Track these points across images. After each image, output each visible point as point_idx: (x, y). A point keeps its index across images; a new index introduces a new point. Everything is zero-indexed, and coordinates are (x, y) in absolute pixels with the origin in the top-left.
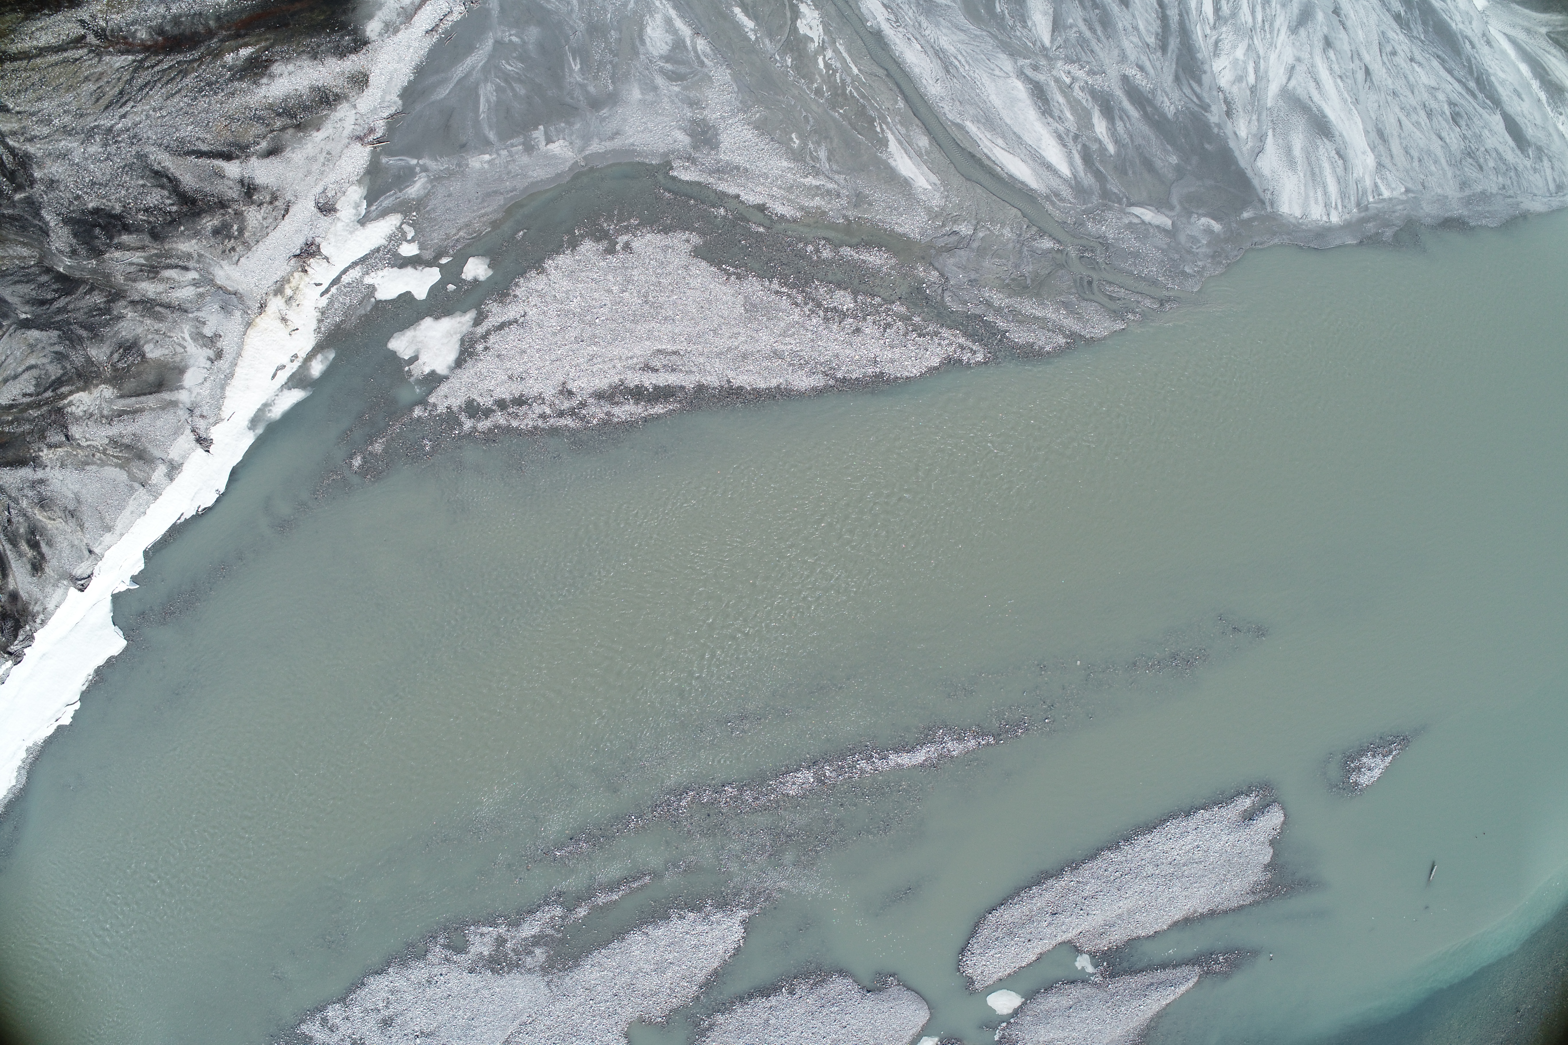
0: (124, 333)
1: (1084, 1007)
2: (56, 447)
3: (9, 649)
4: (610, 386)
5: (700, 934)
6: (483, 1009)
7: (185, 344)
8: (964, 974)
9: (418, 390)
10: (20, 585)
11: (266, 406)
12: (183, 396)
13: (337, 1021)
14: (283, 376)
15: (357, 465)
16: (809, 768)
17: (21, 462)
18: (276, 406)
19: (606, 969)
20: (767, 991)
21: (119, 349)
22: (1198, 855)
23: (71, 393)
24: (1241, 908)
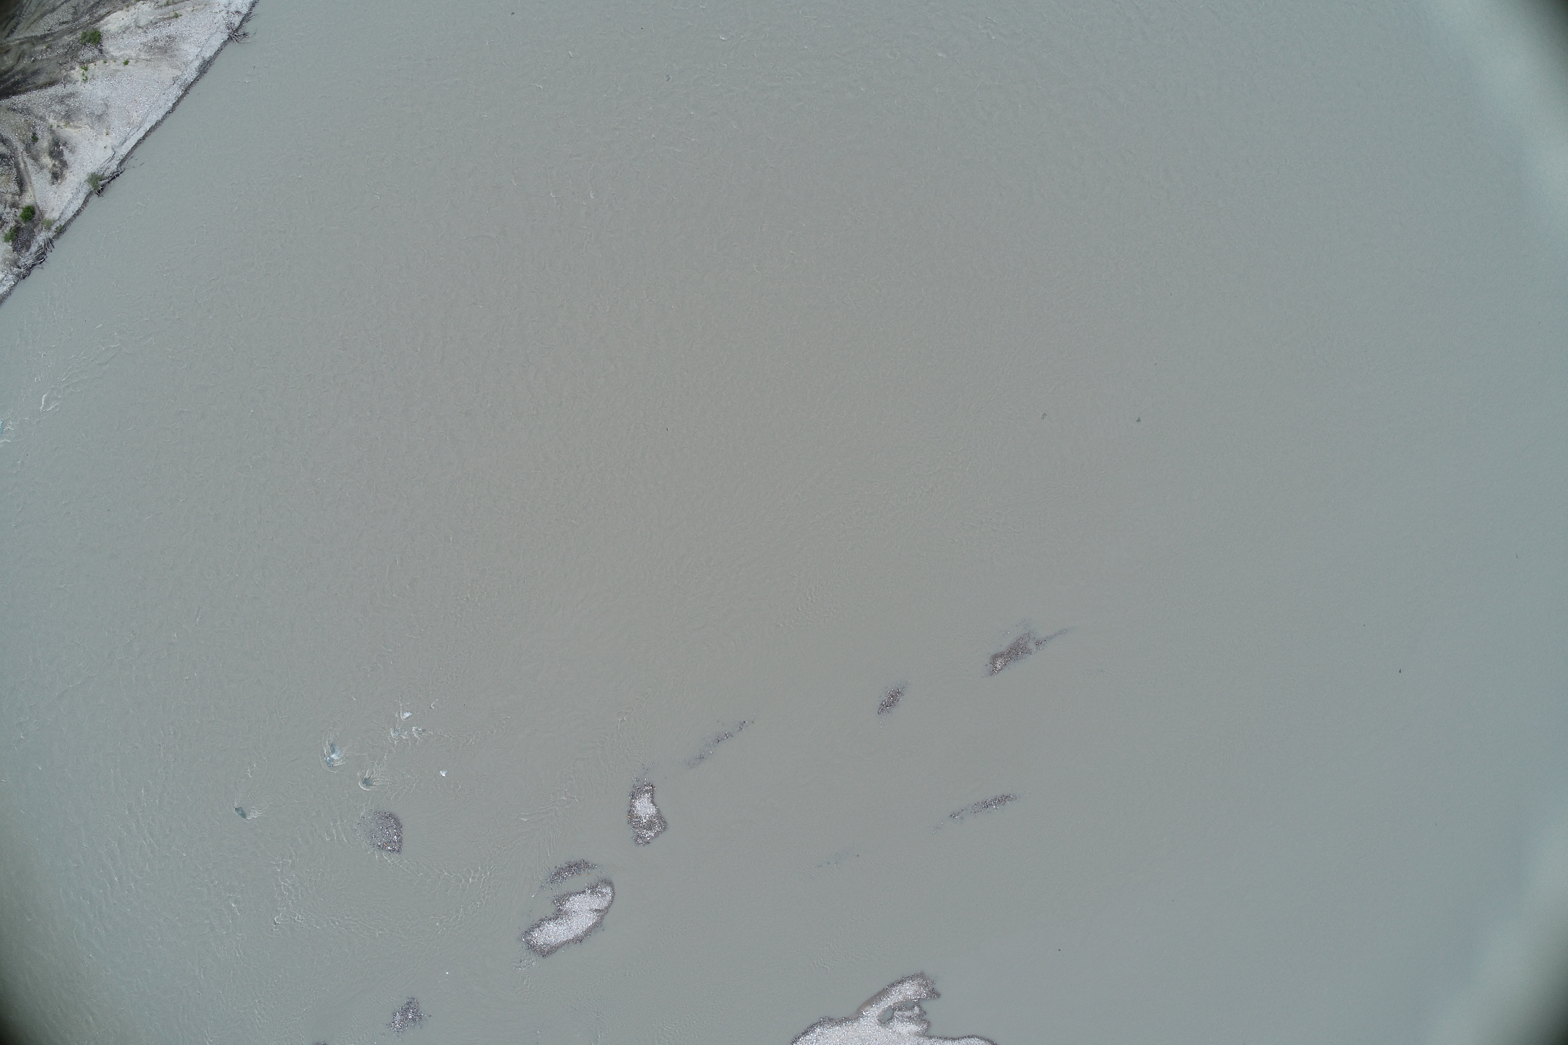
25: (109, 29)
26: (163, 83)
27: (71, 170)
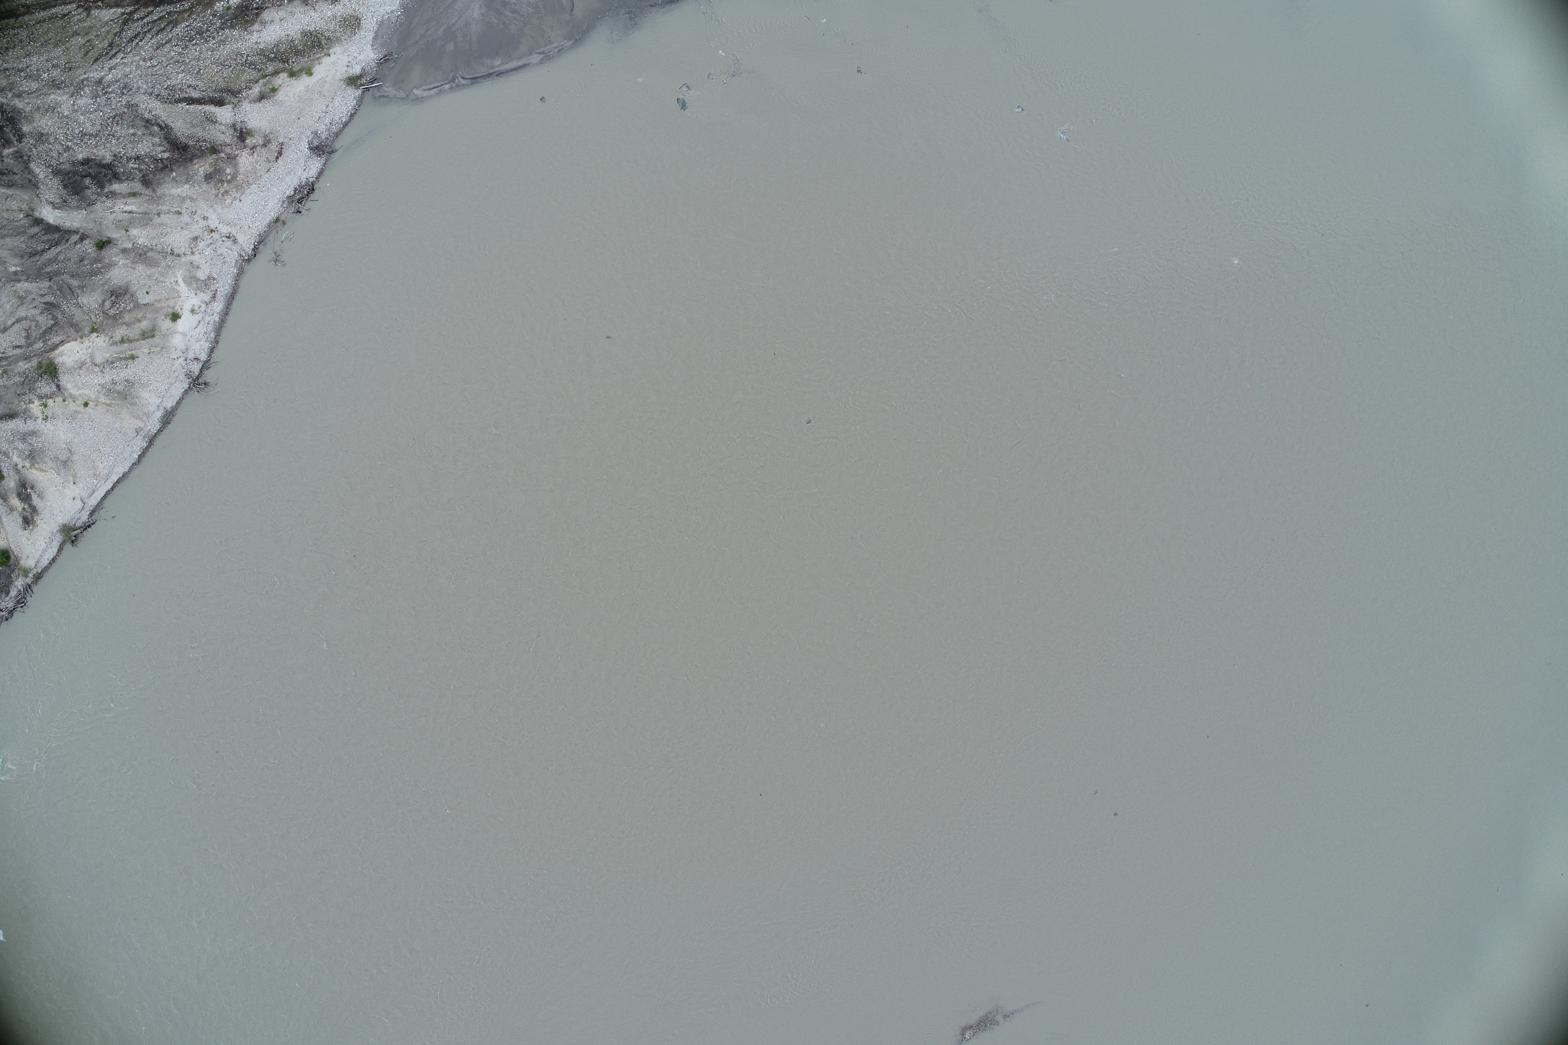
0: (115, 281)
2: (47, 398)
7: (178, 288)
10: (11, 540)
12: (177, 340)
17: (11, 415)
21: (111, 297)
23: (62, 342)
25: (65, 361)
26: (125, 434)
27: (42, 517)
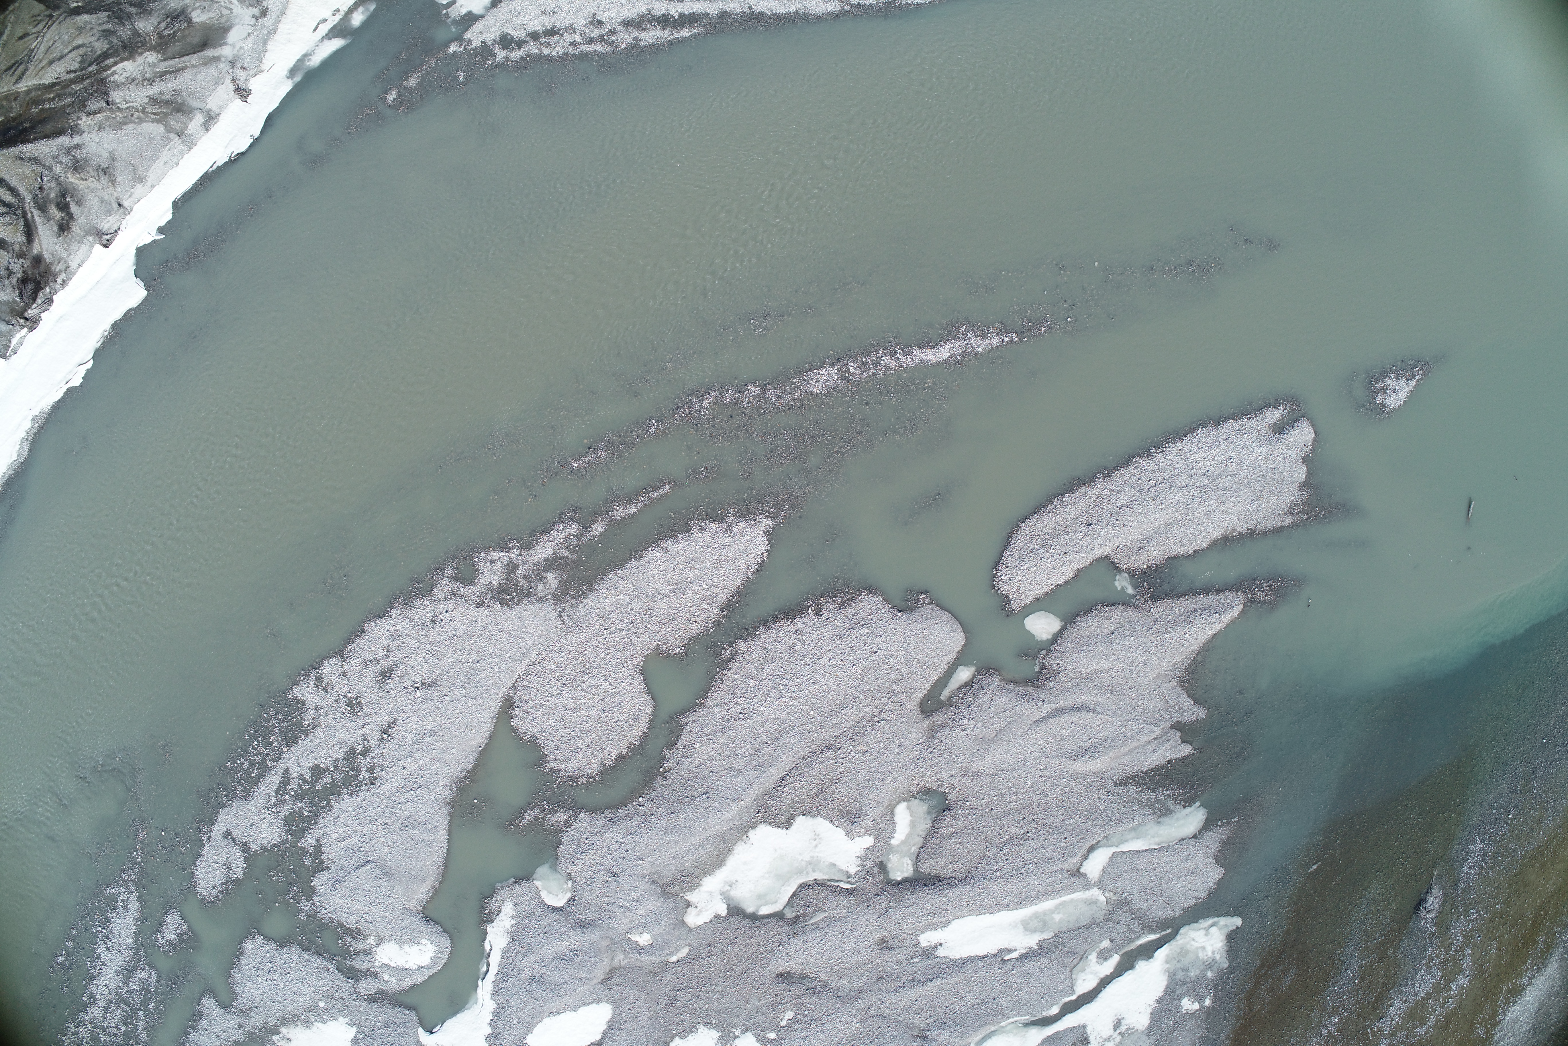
0: (172, 5)
1: (1127, 633)
2: (96, 113)
3: (26, 315)
4: (638, 15)
5: (722, 547)
6: (490, 649)
7: (232, 6)
8: (999, 591)
9: (454, 30)
10: (44, 248)
11: (306, 55)
12: (226, 51)
13: (334, 677)
14: (324, 29)
15: (392, 99)
16: (833, 365)
17: (60, 133)
18: (316, 55)
19: (622, 592)
20: (792, 612)
21: (166, 19)
22: (1231, 468)
23: (115, 64)
24: (1280, 529)
25: (116, 79)
27: (78, 222)
